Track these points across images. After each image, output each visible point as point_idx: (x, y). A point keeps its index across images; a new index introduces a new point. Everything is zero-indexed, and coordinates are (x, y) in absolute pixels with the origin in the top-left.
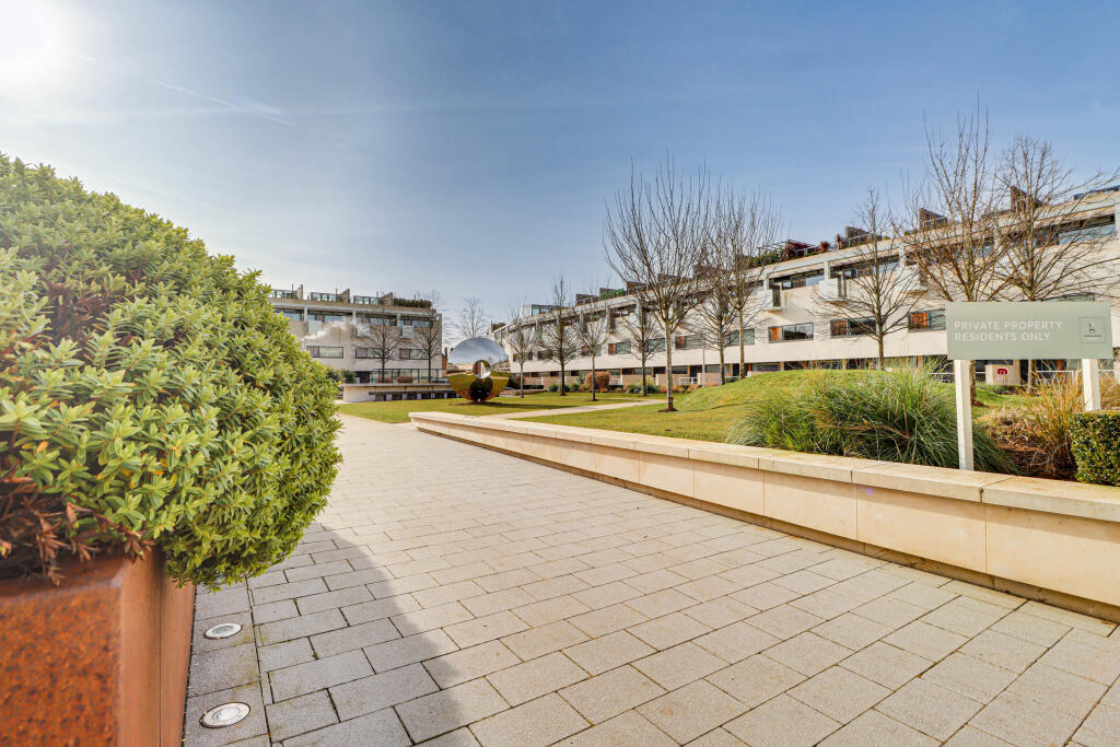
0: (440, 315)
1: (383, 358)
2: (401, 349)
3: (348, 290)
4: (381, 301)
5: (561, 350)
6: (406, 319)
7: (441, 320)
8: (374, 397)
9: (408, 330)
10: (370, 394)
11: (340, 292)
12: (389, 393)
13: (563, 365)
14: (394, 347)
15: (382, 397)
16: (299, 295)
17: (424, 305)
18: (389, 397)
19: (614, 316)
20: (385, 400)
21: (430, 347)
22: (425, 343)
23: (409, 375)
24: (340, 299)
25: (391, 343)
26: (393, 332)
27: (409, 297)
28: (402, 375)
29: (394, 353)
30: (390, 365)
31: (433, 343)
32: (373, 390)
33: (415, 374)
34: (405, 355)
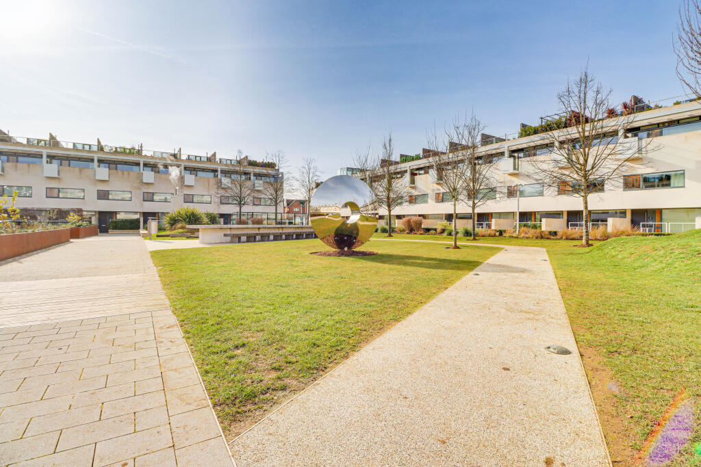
0: (282, 173)
1: (240, 205)
2: (254, 198)
3: (215, 153)
4: (239, 162)
5: (388, 198)
6: (258, 176)
7: (282, 177)
8: (229, 239)
9: (259, 184)
10: (225, 235)
11: (209, 156)
12: (244, 235)
13: (390, 211)
14: (249, 195)
15: (237, 239)
16: (178, 156)
17: (271, 165)
18: (243, 239)
19: (413, 174)
20: (239, 242)
21: (277, 195)
22: (273, 192)
23: (259, 217)
24: (209, 160)
25: (246, 192)
26: (248, 184)
27: (259, 160)
28: (254, 217)
29: (249, 199)
30: (245, 209)
31: (279, 193)
32: (228, 232)
33: (265, 217)
34: (257, 202)
